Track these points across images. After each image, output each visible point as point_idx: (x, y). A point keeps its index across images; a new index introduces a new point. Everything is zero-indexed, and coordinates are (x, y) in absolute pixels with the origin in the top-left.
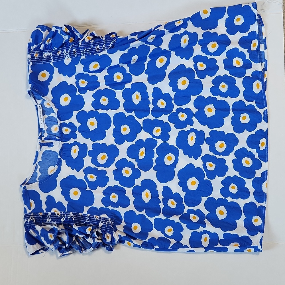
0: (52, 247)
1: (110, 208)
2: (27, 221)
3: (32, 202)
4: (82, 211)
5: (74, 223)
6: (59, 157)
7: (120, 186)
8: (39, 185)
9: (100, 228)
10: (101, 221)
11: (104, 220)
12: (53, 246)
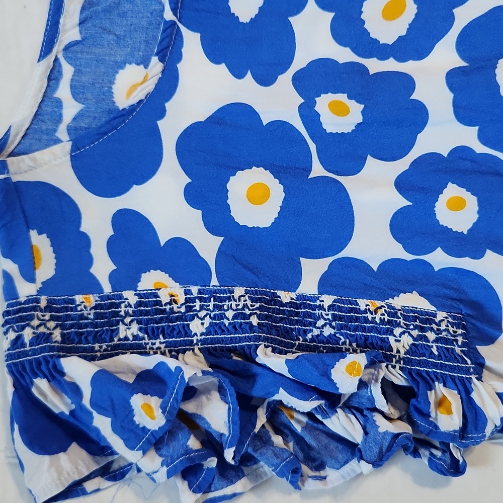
0: (151, 462)
1: (439, 259)
2: (19, 338)
3: (40, 242)
4: (293, 283)
5: (258, 339)
6: (169, 15)
7: (480, 148)
8: (71, 156)
9: (398, 362)
10: (399, 325)
11: (415, 319)
12: (159, 460)
